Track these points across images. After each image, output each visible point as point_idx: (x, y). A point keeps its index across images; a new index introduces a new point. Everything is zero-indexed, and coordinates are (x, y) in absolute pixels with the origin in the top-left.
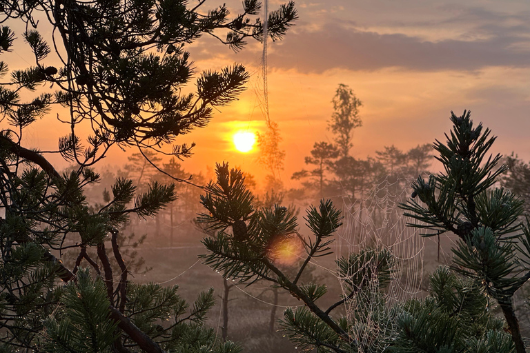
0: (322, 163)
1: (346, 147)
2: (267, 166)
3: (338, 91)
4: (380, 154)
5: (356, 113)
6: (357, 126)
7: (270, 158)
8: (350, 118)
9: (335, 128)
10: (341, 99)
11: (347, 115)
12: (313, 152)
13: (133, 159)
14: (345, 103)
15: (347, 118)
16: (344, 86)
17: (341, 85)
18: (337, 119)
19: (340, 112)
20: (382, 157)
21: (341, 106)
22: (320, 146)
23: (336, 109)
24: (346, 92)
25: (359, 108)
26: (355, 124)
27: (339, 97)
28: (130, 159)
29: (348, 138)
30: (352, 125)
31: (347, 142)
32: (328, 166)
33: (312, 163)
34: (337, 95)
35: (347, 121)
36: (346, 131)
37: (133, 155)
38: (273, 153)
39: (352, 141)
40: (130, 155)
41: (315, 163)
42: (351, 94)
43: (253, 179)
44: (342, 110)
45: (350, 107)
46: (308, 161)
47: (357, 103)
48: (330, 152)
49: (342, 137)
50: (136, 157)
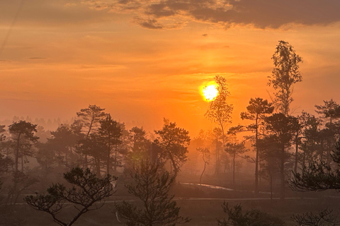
0: (257, 118)
1: (287, 102)
2: (216, 119)
3: (278, 48)
4: (319, 108)
5: (296, 69)
6: (297, 81)
7: (218, 112)
8: (290, 74)
9: (276, 83)
10: (281, 55)
11: (287, 71)
12: (248, 108)
13: (82, 114)
14: (285, 59)
15: (287, 74)
16: (284, 42)
17: (281, 42)
18: (278, 75)
19: (280, 68)
20: (321, 111)
21: (281, 63)
22: (255, 102)
23: (276, 65)
24: (286, 49)
25: (299, 64)
26: (295, 80)
27: (279, 53)
28: (79, 115)
29: (288, 92)
30: (292, 80)
31: (287, 98)
32: (263, 121)
33: (247, 118)
34: (278, 52)
35: (288, 76)
36: (286, 86)
37: (82, 110)
38: (222, 107)
39: (291, 96)
40: (79, 111)
41: (251, 118)
42: (291, 50)
43: (188, 135)
44: (282, 66)
45: (290, 63)
46: (244, 116)
47: (297, 59)
48: (266, 108)
49: (283, 92)
50: (85, 113)
